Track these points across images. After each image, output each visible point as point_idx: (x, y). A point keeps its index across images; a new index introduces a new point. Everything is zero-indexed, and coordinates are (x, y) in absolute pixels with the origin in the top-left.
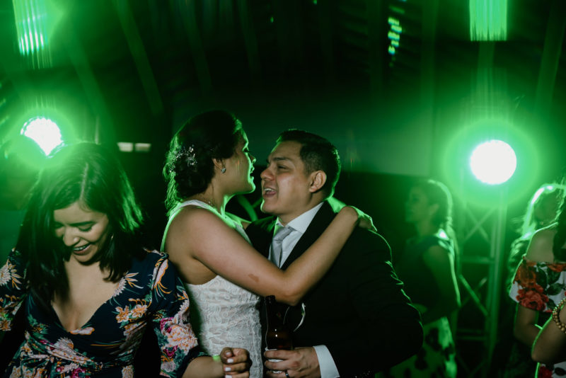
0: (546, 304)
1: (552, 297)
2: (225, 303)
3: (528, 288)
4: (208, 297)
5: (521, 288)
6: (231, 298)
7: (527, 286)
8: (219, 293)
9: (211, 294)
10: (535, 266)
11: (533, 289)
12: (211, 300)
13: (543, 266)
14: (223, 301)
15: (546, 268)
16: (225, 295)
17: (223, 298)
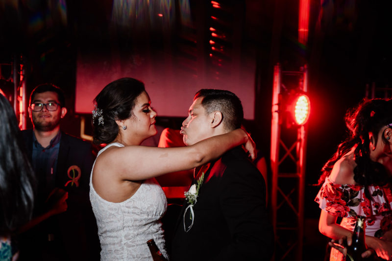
0: (348, 213)
1: (352, 208)
2: (137, 217)
3: (334, 202)
4: (125, 212)
5: (328, 202)
6: (141, 213)
7: (333, 201)
8: (132, 209)
9: (127, 210)
10: (341, 188)
11: (338, 203)
12: (126, 214)
13: (346, 187)
14: (135, 215)
15: (349, 188)
16: (137, 211)
17: (135, 213)
